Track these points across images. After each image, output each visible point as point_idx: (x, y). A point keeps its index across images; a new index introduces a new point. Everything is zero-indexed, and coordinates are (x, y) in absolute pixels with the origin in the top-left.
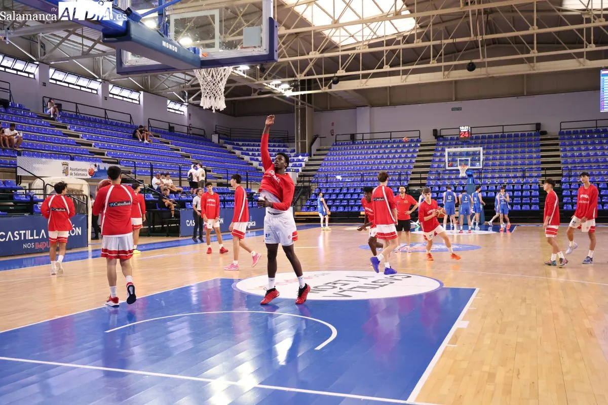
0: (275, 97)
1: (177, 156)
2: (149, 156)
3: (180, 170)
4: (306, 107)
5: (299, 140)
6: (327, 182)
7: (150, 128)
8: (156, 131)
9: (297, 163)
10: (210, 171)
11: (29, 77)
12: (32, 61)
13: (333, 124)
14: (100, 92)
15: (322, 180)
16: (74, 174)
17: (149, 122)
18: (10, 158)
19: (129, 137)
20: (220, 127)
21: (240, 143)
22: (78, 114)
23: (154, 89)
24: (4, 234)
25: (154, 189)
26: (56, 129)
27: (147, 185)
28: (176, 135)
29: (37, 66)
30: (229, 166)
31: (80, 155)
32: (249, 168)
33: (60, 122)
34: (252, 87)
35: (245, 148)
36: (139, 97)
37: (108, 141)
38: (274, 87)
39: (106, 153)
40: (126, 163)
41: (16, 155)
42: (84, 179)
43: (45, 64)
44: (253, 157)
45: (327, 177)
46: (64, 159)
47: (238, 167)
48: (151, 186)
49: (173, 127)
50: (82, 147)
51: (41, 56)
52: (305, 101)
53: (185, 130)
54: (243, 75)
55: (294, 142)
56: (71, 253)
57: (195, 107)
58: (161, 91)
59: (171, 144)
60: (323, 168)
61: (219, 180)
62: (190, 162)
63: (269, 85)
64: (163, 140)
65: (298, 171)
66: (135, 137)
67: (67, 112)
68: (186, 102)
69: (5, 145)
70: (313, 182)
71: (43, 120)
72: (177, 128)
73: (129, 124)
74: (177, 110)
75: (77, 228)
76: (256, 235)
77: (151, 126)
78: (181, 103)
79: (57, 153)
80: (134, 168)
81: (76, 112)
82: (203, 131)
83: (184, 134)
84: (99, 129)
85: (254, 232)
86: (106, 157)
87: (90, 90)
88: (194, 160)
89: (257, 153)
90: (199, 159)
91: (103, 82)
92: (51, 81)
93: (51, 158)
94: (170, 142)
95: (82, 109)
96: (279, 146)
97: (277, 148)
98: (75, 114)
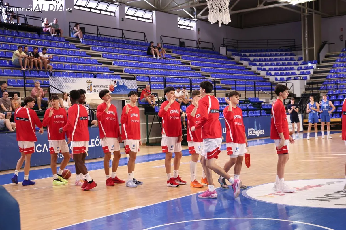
0: (281, 7)
1: (187, 70)
2: (162, 70)
3: (191, 83)
4: (314, 14)
5: (307, 47)
6: (337, 89)
7: (162, 45)
8: (168, 47)
9: (305, 71)
10: (219, 82)
13: (342, 29)
14: (117, 14)
15: (331, 87)
16: (97, 91)
17: (161, 39)
18: (43, 78)
19: (144, 54)
20: (228, 40)
21: (248, 54)
22: (99, 36)
23: (166, 6)
24: (41, 146)
26: (81, 50)
27: (161, 98)
28: (186, 50)
30: (237, 77)
31: (102, 73)
32: (257, 77)
33: (84, 45)
35: (252, 59)
36: (152, 16)
37: (125, 59)
39: (124, 70)
40: (142, 78)
41: (49, 76)
44: (260, 67)
45: (336, 83)
46: (88, 77)
47: (245, 77)
49: (184, 42)
50: (103, 65)
52: (312, 8)
53: (194, 44)
55: (302, 50)
56: (96, 162)
57: (204, 22)
58: (171, 9)
59: (182, 59)
60: (333, 75)
61: (228, 91)
62: (200, 74)
64: (175, 55)
65: (306, 78)
66: (149, 54)
67: (90, 34)
68: (194, 18)
69: (39, 67)
70: (321, 90)
71: (70, 43)
72: (187, 43)
73: (144, 42)
74: (187, 26)
76: (265, 143)
77: (163, 43)
78: (190, 19)
79: (83, 72)
80: (149, 82)
81: (98, 34)
82: (212, 44)
83: (194, 48)
84: (117, 48)
85: (263, 140)
86: (124, 73)
87: (109, 13)
88: (203, 73)
89: (264, 63)
90: (208, 71)
91: (120, 5)
92: (76, 7)
93: (77, 77)
94: (181, 57)
95: (102, 31)
96: (286, 55)
97: (284, 57)
98: (97, 35)
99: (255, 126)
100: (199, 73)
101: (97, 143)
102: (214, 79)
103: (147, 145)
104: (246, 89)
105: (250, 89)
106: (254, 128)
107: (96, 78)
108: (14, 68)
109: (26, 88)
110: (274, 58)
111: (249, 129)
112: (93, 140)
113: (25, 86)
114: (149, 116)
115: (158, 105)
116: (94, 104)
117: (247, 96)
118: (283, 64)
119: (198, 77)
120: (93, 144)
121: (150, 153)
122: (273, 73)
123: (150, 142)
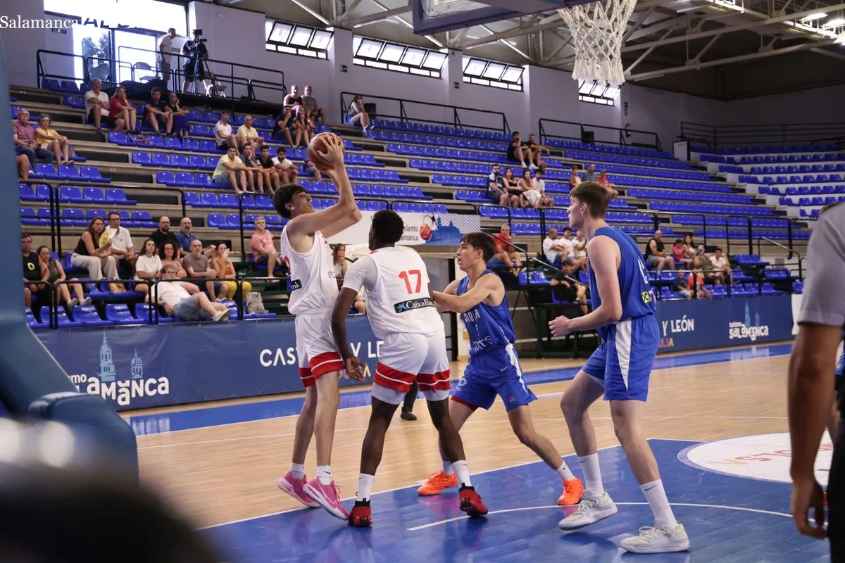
0: (814, 50)
7: (543, 137)
8: (552, 144)
10: (666, 221)
11: (317, 58)
12: (321, 27)
14: (445, 75)
17: (540, 125)
19: (500, 159)
20: (692, 126)
21: (737, 157)
22: (404, 121)
23: (552, 55)
25: (548, 262)
26: (364, 152)
27: (532, 254)
28: (596, 149)
29: (331, 34)
30: (709, 207)
31: (407, 200)
32: (757, 210)
33: (371, 140)
34: (760, 33)
35: (746, 167)
36: (521, 76)
37: (459, 169)
38: (810, 28)
39: (455, 193)
40: (495, 212)
42: (413, 247)
43: (344, 30)
44: (766, 186)
47: (730, 208)
48: (543, 257)
49: (592, 133)
50: (411, 184)
51: (337, 15)
53: (615, 136)
54: (737, 8)
57: (637, 88)
58: (563, 61)
62: (624, 203)
63: (797, 25)
64: (569, 160)
66: (512, 158)
67: (385, 119)
72: (599, 135)
73: (502, 133)
74: (599, 97)
76: (770, 356)
77: (544, 135)
79: (366, 198)
80: (507, 220)
81: (402, 118)
82: (654, 136)
83: (615, 146)
84: (443, 147)
85: (765, 348)
86: (454, 201)
87: (426, 73)
88: (633, 199)
89: (774, 177)
90: (644, 195)
91: (451, 53)
92: (356, 61)
94: (583, 165)
95: (411, 111)
96: (827, 158)
97: (823, 164)
98: (399, 120)
99: (747, 317)
100: (622, 201)
102: (654, 214)
104: (728, 236)
105: (738, 236)
106: (743, 322)
108: (222, 190)
109: (245, 232)
110: (798, 165)
111: (732, 325)
113: (242, 229)
115: (525, 268)
117: (731, 250)
118: (820, 180)
119: (619, 210)
122: (795, 199)
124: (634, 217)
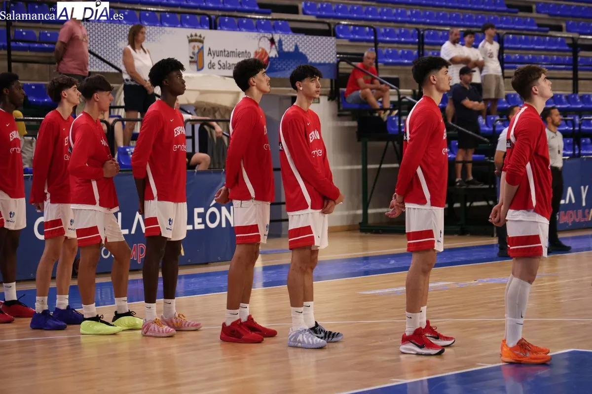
2: (416, 9)
16: (217, 66)
27: (407, 92)
31: (235, 14)
39: (302, 6)
40: (354, 32)
46: (193, 25)
62: (532, 23)
75: (224, 209)
79: (179, 9)
80: (373, 44)
86: (301, 17)
88: (543, 18)
90: (559, 12)
93: (162, 25)
100: (529, 20)
101: (213, 217)
102: (572, 38)
103: (362, 231)
107: (215, 28)
109: (13, 53)
112: (201, 210)
114: (371, 144)
115: (396, 112)
116: (208, 104)
119: (525, 32)
120: (200, 220)
121: (371, 253)
123: (370, 221)
124: (544, 43)
